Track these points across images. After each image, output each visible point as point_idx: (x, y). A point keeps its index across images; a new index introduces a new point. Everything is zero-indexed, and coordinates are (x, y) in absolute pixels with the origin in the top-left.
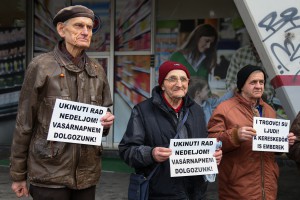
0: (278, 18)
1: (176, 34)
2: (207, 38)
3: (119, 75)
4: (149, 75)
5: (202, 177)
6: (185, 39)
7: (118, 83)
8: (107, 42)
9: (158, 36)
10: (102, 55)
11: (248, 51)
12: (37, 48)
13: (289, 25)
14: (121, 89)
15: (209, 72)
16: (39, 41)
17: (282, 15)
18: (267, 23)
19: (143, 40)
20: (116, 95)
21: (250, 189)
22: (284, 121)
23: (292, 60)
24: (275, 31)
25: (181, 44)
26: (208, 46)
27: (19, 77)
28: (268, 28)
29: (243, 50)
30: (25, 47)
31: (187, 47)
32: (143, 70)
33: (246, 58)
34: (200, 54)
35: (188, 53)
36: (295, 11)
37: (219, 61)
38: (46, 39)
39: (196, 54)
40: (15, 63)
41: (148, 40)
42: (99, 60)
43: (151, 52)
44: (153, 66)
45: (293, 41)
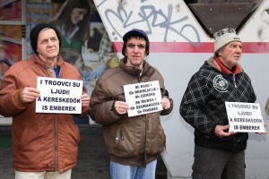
1: (48, 4)
2: (80, 10)
4: (20, 46)
6: (58, 11)
9: (30, 6)
15: (83, 44)
19: (13, 9)
21: (42, 153)
22: (76, 81)
23: (125, 27)
25: (54, 15)
26: (81, 18)
31: (59, 18)
32: (14, 41)
34: (73, 26)
35: (61, 25)
37: (92, 34)
39: (69, 26)
41: (19, 9)
43: (23, 23)
44: (24, 37)
45: (126, 8)
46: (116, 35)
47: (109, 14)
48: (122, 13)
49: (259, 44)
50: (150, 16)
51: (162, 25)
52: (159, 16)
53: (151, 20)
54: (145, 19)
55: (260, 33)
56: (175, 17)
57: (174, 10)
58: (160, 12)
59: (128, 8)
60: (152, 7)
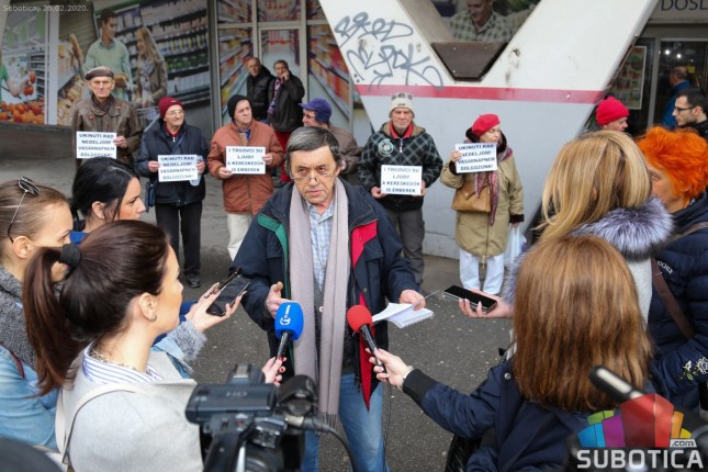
0: (351, 23)
3: (313, 51)
5: (188, 182)
7: (312, 61)
8: (298, 7)
10: (292, 25)
11: (465, 19)
12: (221, 18)
13: (361, 31)
14: (315, 68)
16: (222, 9)
17: (354, 20)
18: (341, 28)
20: (311, 76)
23: (366, 68)
24: (349, 37)
27: (203, 55)
28: (343, 33)
29: (459, 18)
30: (206, 18)
33: (463, 28)
36: (365, 16)
38: (230, 6)
40: (198, 38)
42: (290, 31)
45: (366, 49)
46: (358, 78)
47: (351, 55)
48: (363, 54)
49: (507, 90)
50: (390, 56)
51: (403, 67)
52: (399, 56)
53: (391, 60)
54: (386, 60)
55: (508, 77)
56: (416, 58)
57: (415, 50)
58: (401, 52)
59: (368, 49)
60: (392, 47)
